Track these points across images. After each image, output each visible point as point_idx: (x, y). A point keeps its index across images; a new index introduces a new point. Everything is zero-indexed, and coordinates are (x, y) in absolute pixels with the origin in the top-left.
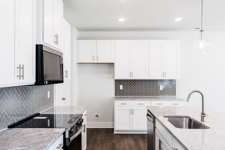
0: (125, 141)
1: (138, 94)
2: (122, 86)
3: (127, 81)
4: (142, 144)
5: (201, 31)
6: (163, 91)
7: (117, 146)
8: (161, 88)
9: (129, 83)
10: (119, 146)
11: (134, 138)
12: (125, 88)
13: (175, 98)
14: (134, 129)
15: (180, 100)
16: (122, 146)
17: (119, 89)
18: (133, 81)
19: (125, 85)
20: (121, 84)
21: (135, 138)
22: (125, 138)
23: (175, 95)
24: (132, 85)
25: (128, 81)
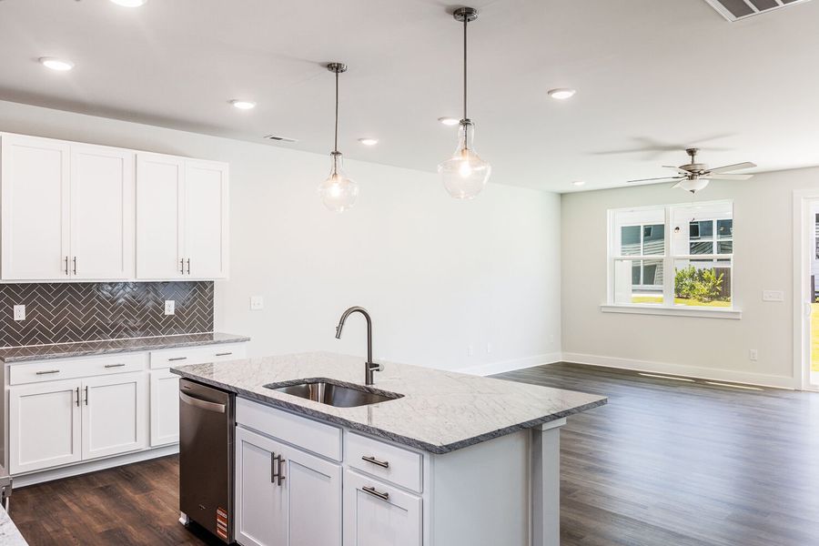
0: (69, 504)
1: (88, 334)
2: (23, 307)
3: (45, 288)
4: (136, 496)
5: (336, 153)
6: (176, 319)
7: (49, 529)
8: (170, 308)
9: (54, 295)
10: (57, 528)
11: (93, 485)
12: (35, 313)
13: (211, 337)
14: (86, 457)
15: (236, 341)
16: (64, 522)
17: (11, 321)
18: (70, 290)
19: (35, 304)
20: (19, 302)
21: (101, 486)
22: (60, 496)
23: (211, 328)
24: (65, 304)
25: (50, 290)
